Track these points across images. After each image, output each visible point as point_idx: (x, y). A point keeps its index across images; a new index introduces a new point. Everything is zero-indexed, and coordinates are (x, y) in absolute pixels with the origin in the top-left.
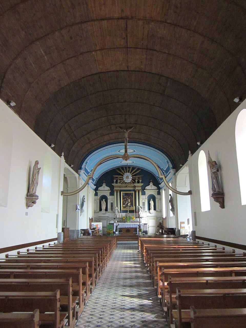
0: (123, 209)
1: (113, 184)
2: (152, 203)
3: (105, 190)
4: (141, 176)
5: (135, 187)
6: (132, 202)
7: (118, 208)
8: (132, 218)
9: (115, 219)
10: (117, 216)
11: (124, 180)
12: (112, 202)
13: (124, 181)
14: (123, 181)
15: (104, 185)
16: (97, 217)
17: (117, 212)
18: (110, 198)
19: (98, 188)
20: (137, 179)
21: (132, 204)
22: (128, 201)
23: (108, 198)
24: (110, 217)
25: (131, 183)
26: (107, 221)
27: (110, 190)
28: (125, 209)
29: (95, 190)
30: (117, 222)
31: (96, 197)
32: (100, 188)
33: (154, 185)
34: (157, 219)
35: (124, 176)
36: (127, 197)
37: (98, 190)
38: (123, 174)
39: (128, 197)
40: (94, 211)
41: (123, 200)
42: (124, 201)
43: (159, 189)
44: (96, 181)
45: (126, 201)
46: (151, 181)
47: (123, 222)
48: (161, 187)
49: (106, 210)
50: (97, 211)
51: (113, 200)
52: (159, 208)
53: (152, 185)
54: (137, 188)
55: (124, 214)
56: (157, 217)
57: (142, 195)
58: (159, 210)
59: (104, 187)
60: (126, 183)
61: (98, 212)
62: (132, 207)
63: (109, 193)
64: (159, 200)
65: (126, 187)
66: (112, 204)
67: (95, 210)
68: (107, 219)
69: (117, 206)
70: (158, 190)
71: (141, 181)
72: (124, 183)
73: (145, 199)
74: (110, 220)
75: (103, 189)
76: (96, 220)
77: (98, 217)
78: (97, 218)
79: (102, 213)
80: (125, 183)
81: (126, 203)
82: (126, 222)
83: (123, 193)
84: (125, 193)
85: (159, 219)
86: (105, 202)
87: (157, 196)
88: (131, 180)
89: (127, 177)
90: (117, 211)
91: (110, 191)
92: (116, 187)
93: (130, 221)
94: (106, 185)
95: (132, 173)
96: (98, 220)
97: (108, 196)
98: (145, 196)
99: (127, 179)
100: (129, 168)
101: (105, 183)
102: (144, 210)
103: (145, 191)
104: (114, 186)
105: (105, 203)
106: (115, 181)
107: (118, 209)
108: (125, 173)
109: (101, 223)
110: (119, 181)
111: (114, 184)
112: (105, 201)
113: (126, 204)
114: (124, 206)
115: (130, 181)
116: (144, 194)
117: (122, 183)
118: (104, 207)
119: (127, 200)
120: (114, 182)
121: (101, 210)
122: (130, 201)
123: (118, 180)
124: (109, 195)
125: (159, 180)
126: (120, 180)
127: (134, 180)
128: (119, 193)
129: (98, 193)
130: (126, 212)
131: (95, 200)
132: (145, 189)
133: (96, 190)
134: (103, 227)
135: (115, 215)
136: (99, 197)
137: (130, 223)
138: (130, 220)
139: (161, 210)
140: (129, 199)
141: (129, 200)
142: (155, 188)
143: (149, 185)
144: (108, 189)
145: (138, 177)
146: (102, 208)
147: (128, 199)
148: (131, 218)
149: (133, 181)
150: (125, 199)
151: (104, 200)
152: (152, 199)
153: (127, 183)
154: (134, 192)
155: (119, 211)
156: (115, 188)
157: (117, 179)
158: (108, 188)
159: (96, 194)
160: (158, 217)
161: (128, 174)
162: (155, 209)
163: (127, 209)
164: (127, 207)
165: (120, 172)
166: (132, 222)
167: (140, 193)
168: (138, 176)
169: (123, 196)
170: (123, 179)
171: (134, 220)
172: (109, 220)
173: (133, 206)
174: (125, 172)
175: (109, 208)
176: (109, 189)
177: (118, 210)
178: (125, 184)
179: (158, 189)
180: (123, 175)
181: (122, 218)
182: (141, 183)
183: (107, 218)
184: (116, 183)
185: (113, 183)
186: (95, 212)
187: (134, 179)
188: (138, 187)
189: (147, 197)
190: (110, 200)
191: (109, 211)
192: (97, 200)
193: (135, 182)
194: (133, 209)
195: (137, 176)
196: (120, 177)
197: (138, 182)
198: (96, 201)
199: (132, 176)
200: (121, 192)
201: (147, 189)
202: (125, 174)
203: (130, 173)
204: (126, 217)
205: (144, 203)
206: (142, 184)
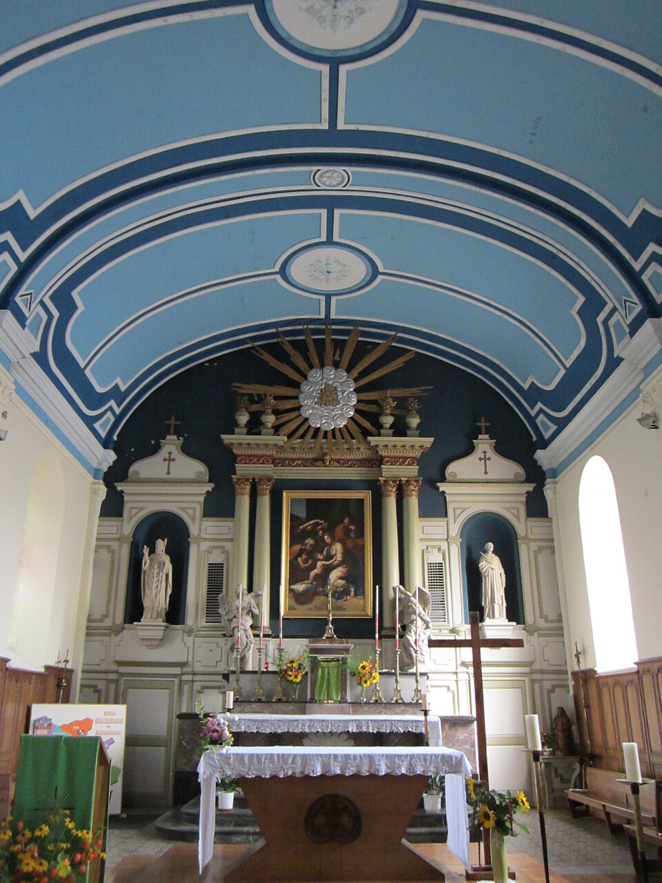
0: (291, 608)
1: (226, 438)
2: (493, 569)
3: (173, 475)
4: (415, 391)
5: (376, 461)
6: (353, 559)
7: (258, 596)
8: (360, 678)
9: (232, 677)
10: (243, 659)
11: (306, 412)
12: (216, 558)
13: (306, 419)
14: (299, 421)
15: (171, 445)
16: (103, 667)
17: (250, 632)
18: (203, 536)
19: (131, 462)
20: (388, 412)
21: (354, 579)
22: (329, 557)
23: (194, 530)
24: (198, 669)
25: (353, 438)
26: (171, 695)
27: (210, 481)
28: (303, 612)
29: (105, 480)
30: (236, 701)
31: (113, 522)
32: (142, 468)
33: (503, 450)
34: (533, 681)
35: (305, 388)
36: (325, 531)
37: (126, 476)
38: (295, 376)
39: (330, 530)
40: (90, 620)
41: (297, 547)
42: (300, 555)
43: (536, 476)
44: (119, 419)
45: (311, 554)
46: (483, 424)
47: (291, 707)
48: (554, 465)
49: (175, 614)
50: (108, 622)
51: (228, 545)
52: (541, 608)
53: (491, 453)
54: (388, 471)
55: (297, 648)
56: (532, 672)
57: (420, 516)
58: (541, 623)
59: (170, 460)
60: (315, 436)
61: (118, 631)
62: (356, 594)
63: (202, 499)
64: (540, 549)
65: (319, 461)
66: (216, 576)
67: (97, 616)
68: (177, 680)
69: (250, 589)
70: (530, 487)
71: (414, 421)
72: (302, 437)
73: (444, 546)
74: (197, 686)
75: (161, 473)
76: (95, 687)
77: (114, 667)
78: (106, 672)
79: (141, 634)
80: (311, 432)
81: (313, 567)
82: (313, 701)
83: (293, 501)
84: (309, 501)
85: (547, 685)
86: (167, 559)
87: (522, 526)
88: (352, 413)
89: (328, 397)
90: (250, 622)
91: (210, 487)
92: (249, 459)
93: (343, 701)
94: (186, 450)
95: (355, 373)
96: (112, 686)
97: (193, 519)
98: (441, 522)
99: (324, 411)
100: (340, 345)
101: (178, 433)
102: (444, 618)
103: (444, 492)
104: (236, 451)
105: (169, 567)
106: (243, 419)
107: (259, 605)
108: (311, 367)
109: (120, 710)
110: (270, 420)
111: (236, 439)
112: (168, 551)
113: (312, 574)
114: (300, 587)
115: (344, 423)
116: (435, 507)
117: (290, 436)
118: (157, 594)
119: (320, 546)
120: (237, 425)
121: (134, 611)
122: (339, 557)
123: (263, 413)
124: (199, 510)
125: (532, 420)
126: (277, 412)
127: (374, 419)
128: (265, 503)
129: (126, 498)
130: (312, 629)
131: (102, 543)
132: (443, 479)
133: (114, 476)
134: (131, 741)
135: (232, 649)
136: (127, 525)
137: (342, 712)
138: (344, 690)
139: (560, 619)
140: (334, 540)
141: (337, 549)
142: (510, 469)
143: (470, 450)
144: (191, 475)
145: (395, 399)
146: (146, 603)
147: (326, 544)
148: (353, 674)
149: (367, 425)
150: (310, 541)
151: (161, 545)
152: (490, 546)
153: (326, 432)
154: (366, 495)
155: (265, 621)
156: (241, 469)
157: (255, 407)
158: (195, 468)
159: (113, 507)
160: (542, 672)
161: (332, 376)
162: (515, 612)
163: (317, 608)
164: (319, 600)
165: (282, 362)
166: (357, 705)
167: (413, 503)
168: (399, 392)
169: (294, 519)
170: (298, 408)
171: (374, 690)
172: (186, 687)
173: (360, 591)
174: (316, 361)
175: (197, 597)
176: (201, 473)
177: (254, 617)
178: (308, 438)
179: (528, 480)
180: (297, 385)
181: (282, 674)
182: (417, 432)
183: (177, 671)
184: (249, 433)
185: (233, 433)
186: (94, 629)
187: (372, 408)
188: (395, 460)
189: (455, 529)
190: (205, 546)
191: (190, 619)
192: (115, 545)
193: (379, 426)
194: (364, 608)
195: (389, 393)
196: (276, 398)
197: (400, 429)
198: (105, 554)
199: (357, 391)
200: (284, 494)
201: (460, 476)
202: (315, 375)
203: (348, 370)
204: (315, 664)
205: (437, 575)
206: (428, 441)
